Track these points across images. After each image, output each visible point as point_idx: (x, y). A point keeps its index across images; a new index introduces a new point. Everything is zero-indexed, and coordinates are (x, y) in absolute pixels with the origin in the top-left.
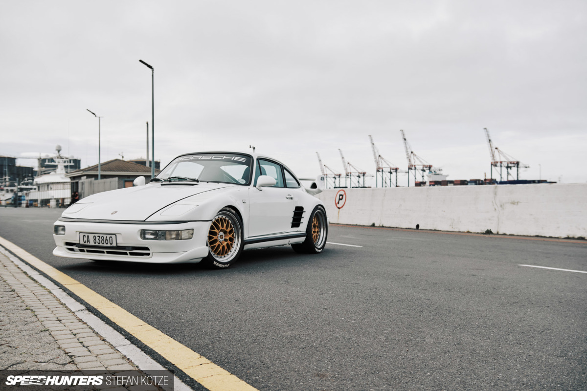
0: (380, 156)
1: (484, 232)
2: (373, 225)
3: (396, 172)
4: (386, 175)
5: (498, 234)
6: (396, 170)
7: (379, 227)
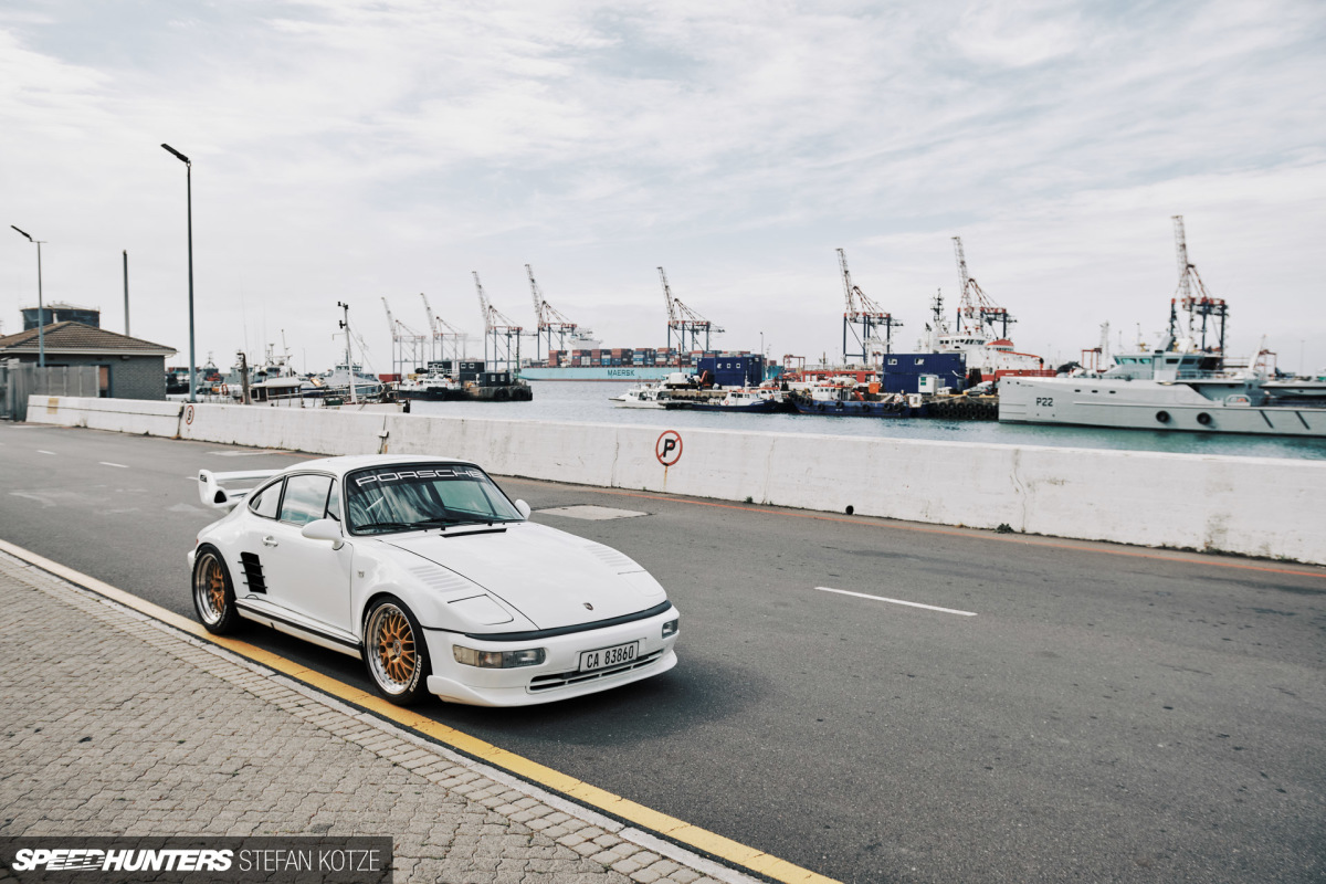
0: (491, 307)
1: (996, 528)
2: (750, 501)
3: (518, 334)
4: (502, 340)
5: (1023, 532)
6: (518, 331)
7: (762, 505)
